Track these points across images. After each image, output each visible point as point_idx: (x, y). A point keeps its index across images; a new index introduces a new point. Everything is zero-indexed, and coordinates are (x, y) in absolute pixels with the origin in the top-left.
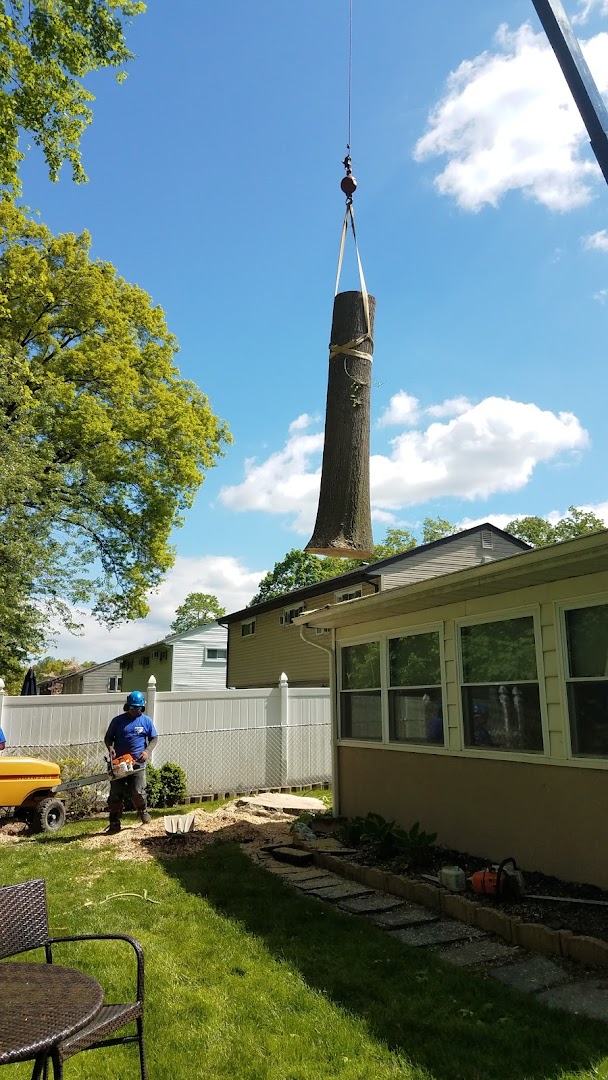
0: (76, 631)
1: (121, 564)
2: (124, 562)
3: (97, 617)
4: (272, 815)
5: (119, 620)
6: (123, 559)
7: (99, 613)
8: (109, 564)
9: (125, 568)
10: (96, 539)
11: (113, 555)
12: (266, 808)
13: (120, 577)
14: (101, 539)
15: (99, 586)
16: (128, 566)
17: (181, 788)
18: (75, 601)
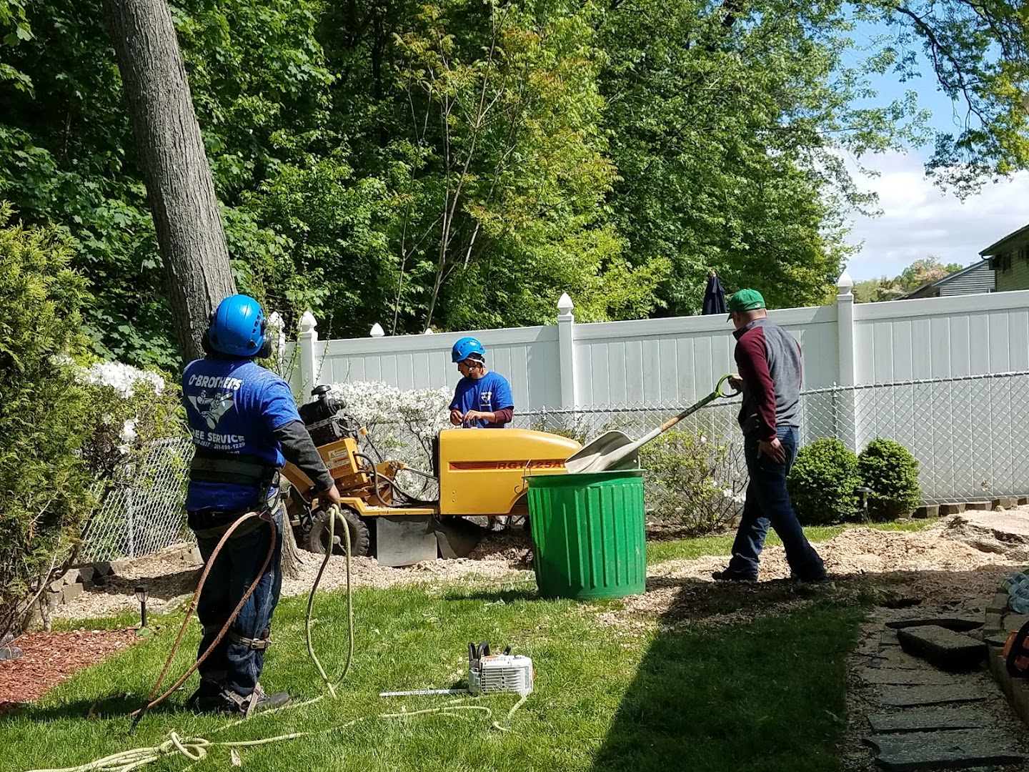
0: (871, 208)
1: (974, 71)
2: (980, 66)
3: (937, 178)
4: (1009, 551)
5: (980, 180)
6: (977, 58)
7: (940, 170)
8: (951, 74)
9: (983, 78)
10: (921, 28)
11: (955, 54)
12: (999, 535)
13: (976, 97)
14: (931, 25)
15: (896, 118)
16: (989, 73)
17: (904, 488)
18: (859, 150)
